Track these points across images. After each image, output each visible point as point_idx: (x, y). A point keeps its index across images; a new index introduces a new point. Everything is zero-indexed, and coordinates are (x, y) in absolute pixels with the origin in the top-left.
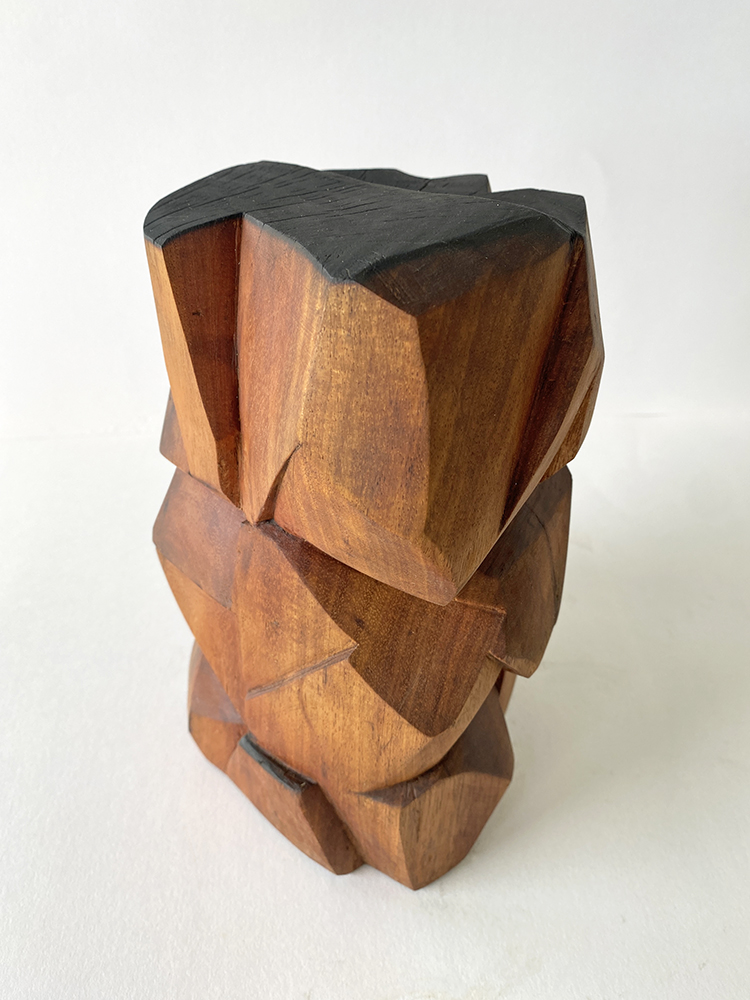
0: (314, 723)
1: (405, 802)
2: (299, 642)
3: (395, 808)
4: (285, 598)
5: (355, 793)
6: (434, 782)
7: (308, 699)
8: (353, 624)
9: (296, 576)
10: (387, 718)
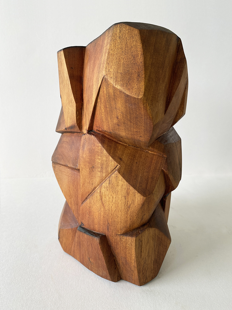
0: (105, 205)
1: (137, 236)
2: (100, 172)
3: (133, 238)
4: (96, 155)
5: (119, 235)
6: (146, 228)
7: (103, 194)
8: (119, 159)
9: (100, 145)
10: (130, 192)
